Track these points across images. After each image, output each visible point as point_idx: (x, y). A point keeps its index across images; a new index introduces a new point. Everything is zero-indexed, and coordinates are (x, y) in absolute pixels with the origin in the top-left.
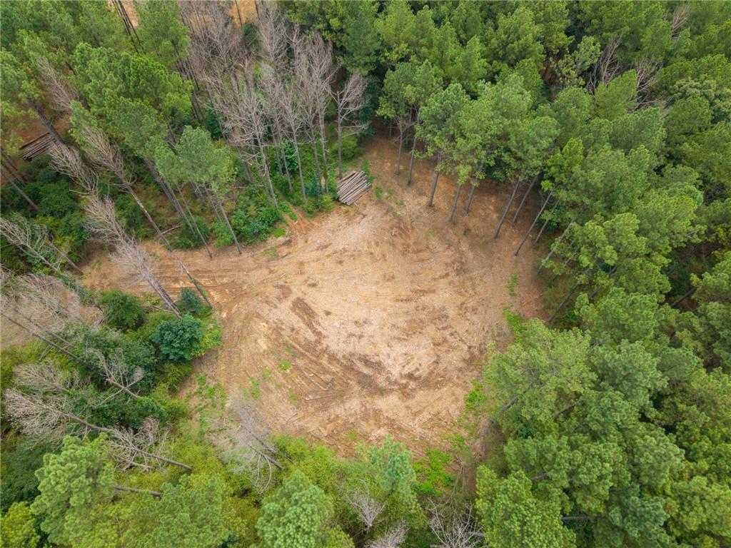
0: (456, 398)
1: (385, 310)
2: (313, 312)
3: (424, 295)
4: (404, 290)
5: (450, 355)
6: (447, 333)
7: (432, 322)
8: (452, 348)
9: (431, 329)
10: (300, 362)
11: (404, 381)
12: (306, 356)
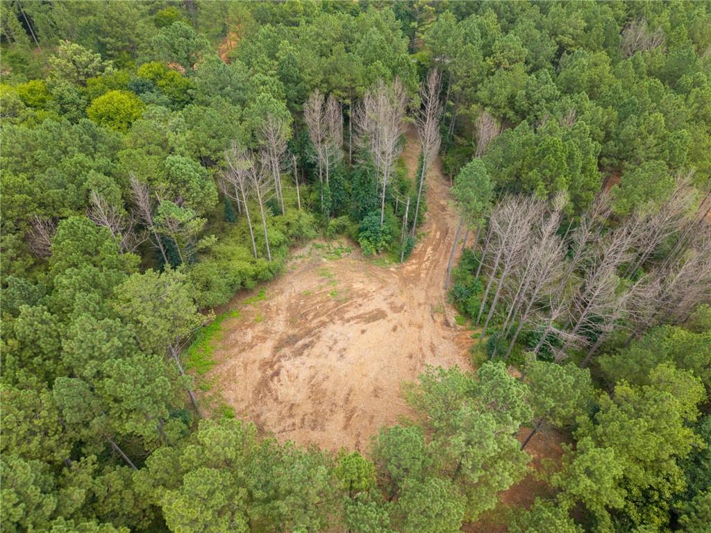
0: (238, 401)
1: (346, 376)
2: (369, 322)
3: (346, 417)
4: (359, 402)
7: (315, 412)
8: (281, 419)
9: (308, 407)
10: (331, 304)
11: (276, 367)
12: (335, 308)
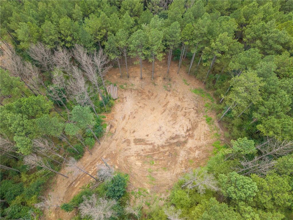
0: (204, 125)
1: (162, 119)
2: (143, 139)
3: (167, 105)
4: (161, 109)
5: (191, 115)
6: (184, 110)
7: (177, 111)
8: (189, 113)
9: (179, 113)
10: (155, 157)
11: (188, 134)
12: (155, 153)
